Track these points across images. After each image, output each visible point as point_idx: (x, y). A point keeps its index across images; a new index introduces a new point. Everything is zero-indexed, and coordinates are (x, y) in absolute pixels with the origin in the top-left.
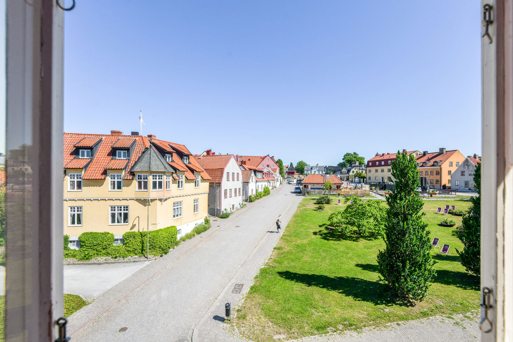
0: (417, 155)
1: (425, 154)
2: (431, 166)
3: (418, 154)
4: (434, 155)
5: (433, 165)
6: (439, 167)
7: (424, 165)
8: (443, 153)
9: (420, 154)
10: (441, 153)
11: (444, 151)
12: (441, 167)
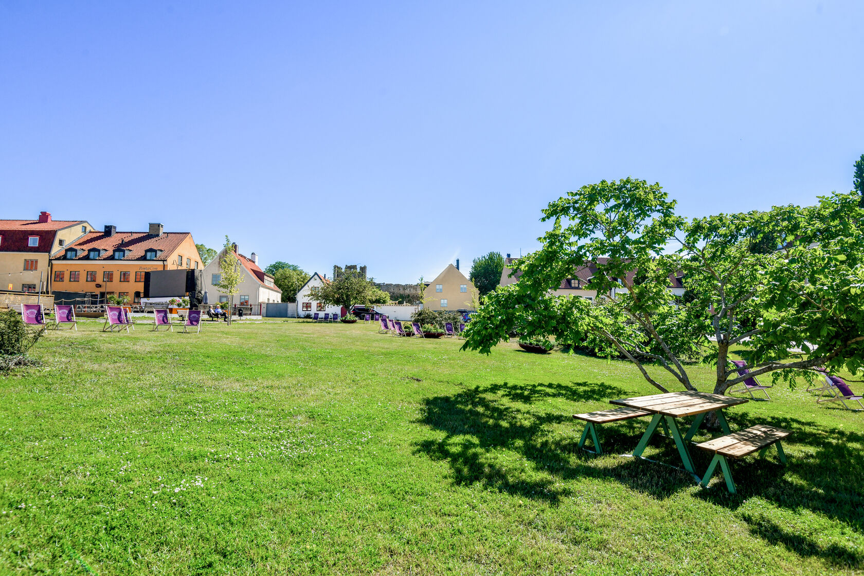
0: (85, 232)
1: (108, 231)
2: (138, 259)
3: (88, 230)
4: (135, 236)
5: (144, 258)
6: (161, 263)
7: (116, 257)
8: (158, 235)
9: (92, 230)
10: (152, 233)
11: (162, 231)
12: (165, 262)
